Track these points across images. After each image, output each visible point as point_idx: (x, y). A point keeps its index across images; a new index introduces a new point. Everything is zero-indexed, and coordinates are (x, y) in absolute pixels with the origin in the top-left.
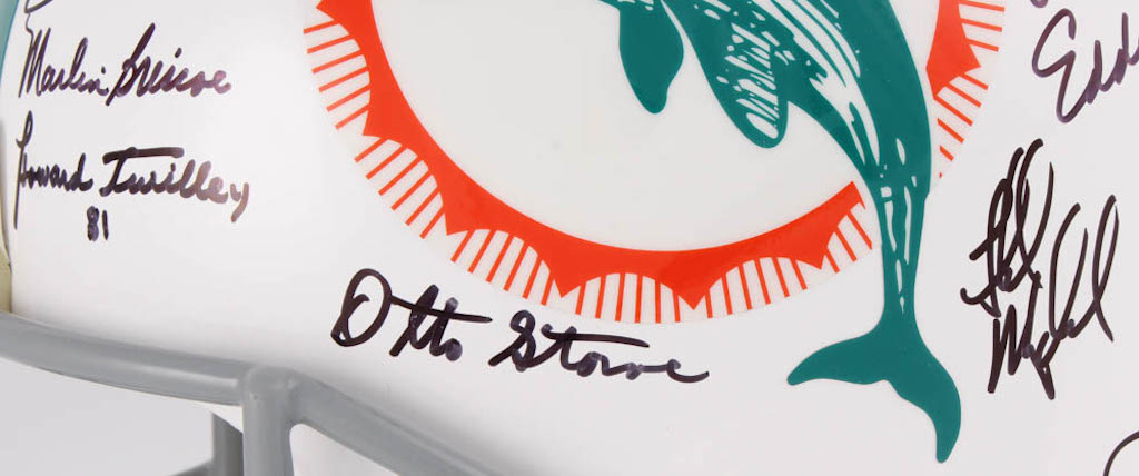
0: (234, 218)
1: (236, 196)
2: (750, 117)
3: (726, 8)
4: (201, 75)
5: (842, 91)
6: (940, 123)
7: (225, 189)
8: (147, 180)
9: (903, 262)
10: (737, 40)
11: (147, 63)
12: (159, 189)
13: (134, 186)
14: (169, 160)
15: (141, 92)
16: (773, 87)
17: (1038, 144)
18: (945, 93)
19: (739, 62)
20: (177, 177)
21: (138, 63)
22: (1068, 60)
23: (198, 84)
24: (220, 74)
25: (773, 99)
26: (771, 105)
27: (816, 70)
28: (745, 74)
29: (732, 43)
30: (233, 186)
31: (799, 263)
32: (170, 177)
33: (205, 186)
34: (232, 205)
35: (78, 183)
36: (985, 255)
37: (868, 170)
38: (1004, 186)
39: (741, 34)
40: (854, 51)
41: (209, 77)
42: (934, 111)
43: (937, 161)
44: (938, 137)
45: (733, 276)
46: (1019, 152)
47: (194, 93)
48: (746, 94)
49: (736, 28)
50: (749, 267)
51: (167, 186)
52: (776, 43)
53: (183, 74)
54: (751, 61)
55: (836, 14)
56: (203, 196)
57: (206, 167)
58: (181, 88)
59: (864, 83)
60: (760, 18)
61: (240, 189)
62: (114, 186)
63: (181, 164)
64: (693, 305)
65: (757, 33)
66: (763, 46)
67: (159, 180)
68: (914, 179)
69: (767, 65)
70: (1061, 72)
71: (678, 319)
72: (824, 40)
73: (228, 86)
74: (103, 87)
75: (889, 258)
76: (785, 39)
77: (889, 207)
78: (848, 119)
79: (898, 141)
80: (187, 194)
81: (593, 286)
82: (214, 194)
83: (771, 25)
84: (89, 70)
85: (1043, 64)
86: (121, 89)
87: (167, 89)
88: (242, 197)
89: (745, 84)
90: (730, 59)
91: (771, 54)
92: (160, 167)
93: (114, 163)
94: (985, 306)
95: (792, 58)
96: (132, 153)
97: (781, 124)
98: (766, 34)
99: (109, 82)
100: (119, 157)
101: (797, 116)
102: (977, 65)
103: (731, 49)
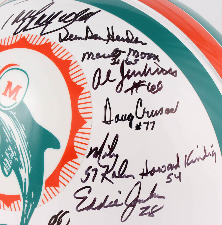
2: (4, 167)
3: (10, 141)
5: (25, 174)
6: (44, 194)
9: (26, 218)
10: (9, 149)
16: (11, 164)
17: (68, 212)
18: (48, 188)
19: (7, 154)
22: (85, 198)
25: (10, 167)
26: (9, 168)
27: (21, 166)
28: (7, 158)
29: (8, 149)
31: (4, 204)
37: (24, 194)
38: (55, 217)
39: (10, 148)
40: (31, 167)
42: (43, 191)
43: (40, 202)
44: (42, 197)
46: (62, 211)
48: (5, 162)
49: (10, 146)
52: (16, 155)
54: (9, 156)
55: (31, 157)
59: (30, 175)
60: (15, 148)
65: (13, 150)
66: (13, 154)
68: (34, 202)
69: (12, 159)
70: (82, 200)
72: (26, 160)
75: (23, 216)
76: (18, 156)
77: (26, 205)
78: (24, 181)
79: (33, 192)
83: (16, 150)
85: (77, 195)
89: (6, 160)
90: (6, 152)
91: (14, 157)
95: (17, 160)
97: (10, 173)
98: (15, 152)
101: (13, 172)
102: (59, 187)
103: (7, 150)
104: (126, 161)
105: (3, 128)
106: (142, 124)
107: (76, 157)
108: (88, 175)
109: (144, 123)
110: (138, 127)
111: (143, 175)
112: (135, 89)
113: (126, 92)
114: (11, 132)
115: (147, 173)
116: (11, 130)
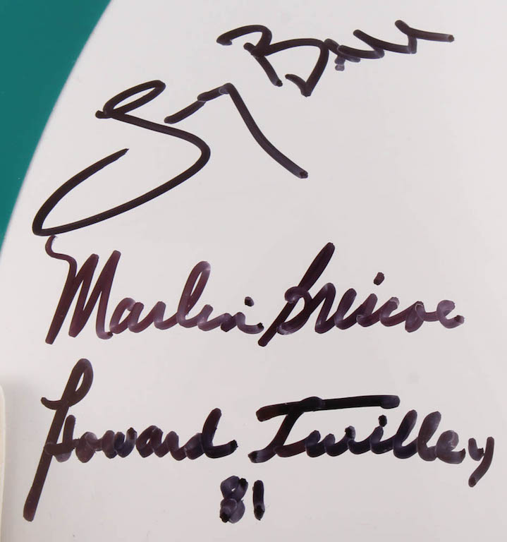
0: (474, 481)
1: (476, 453)
4: (419, 305)
7: (462, 445)
8: (339, 436)
11: (329, 292)
12: (359, 448)
13: (315, 446)
14: (378, 411)
15: (323, 327)
20: (389, 432)
21: (313, 291)
23: (414, 317)
24: (446, 306)
30: (472, 443)
32: (378, 432)
33: (432, 442)
34: (470, 464)
35: (203, 449)
41: (430, 308)
47: (410, 329)
51: (375, 444)
53: (392, 304)
56: (428, 455)
57: (432, 421)
58: (390, 322)
61: (482, 444)
62: (279, 447)
63: (395, 418)
67: (359, 438)
73: (458, 320)
80: (404, 453)
82: (446, 452)
87: (367, 322)
88: (485, 455)
92: (364, 422)
96: (313, 404)
100: (289, 411)
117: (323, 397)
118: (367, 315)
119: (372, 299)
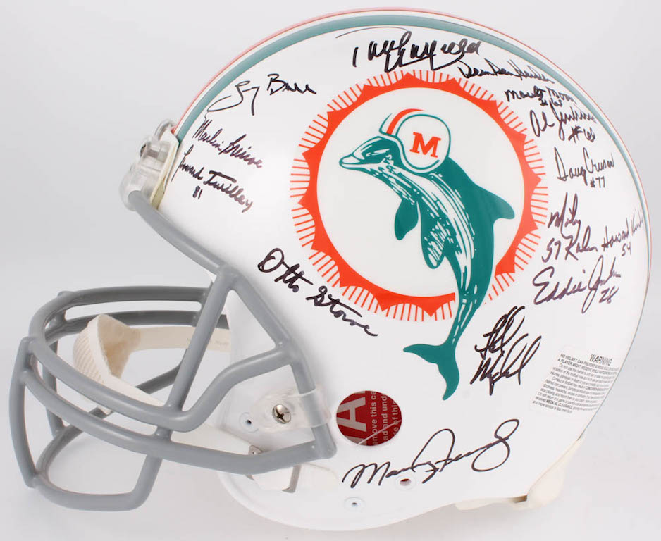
0: (243, 211)
1: (247, 204)
2: (430, 256)
3: (438, 215)
4: (254, 159)
5: (464, 261)
6: (493, 286)
7: (244, 200)
8: (220, 186)
10: (437, 227)
11: (238, 147)
12: (223, 190)
13: (215, 185)
14: (231, 182)
15: (232, 155)
16: (442, 249)
17: (523, 308)
18: (499, 277)
19: (434, 236)
20: (231, 189)
21: (235, 145)
22: (546, 284)
23: (251, 161)
24: (260, 161)
25: (440, 253)
26: (439, 255)
27: (459, 249)
28: (434, 240)
29: (434, 228)
30: (247, 201)
31: (425, 312)
32: (228, 188)
33: (238, 196)
34: (244, 206)
35: (197, 176)
36: (489, 337)
37: (462, 291)
38: (505, 317)
39: (439, 226)
40: (474, 249)
41: (256, 161)
42: (493, 281)
43: (486, 298)
44: (490, 290)
45: (400, 306)
46: (516, 308)
47: (249, 164)
48: (431, 247)
49: (438, 223)
50: (407, 306)
51: (226, 191)
52: (449, 235)
53: (248, 156)
54: (438, 237)
55: (474, 234)
56: (236, 199)
57: (241, 190)
58: (245, 160)
59: (473, 261)
60: (448, 224)
61: (249, 203)
62: (209, 183)
63: (234, 185)
64: (383, 309)
65: (445, 228)
66: (445, 234)
67: (224, 187)
68: (476, 301)
69: (443, 240)
70: (542, 286)
71: (375, 312)
72: (466, 240)
73: (261, 166)
74: (220, 148)
75: (456, 323)
76: (453, 235)
77: (463, 306)
78: (463, 271)
79: (476, 285)
80: (231, 196)
81: (352, 288)
82: (240, 200)
83: (451, 228)
84: (218, 140)
85: (537, 281)
86: (225, 151)
87: (240, 158)
88: (249, 206)
89: (433, 243)
90: (432, 233)
91: (446, 238)
92: (227, 183)
93: (213, 175)
94: (481, 354)
95: (452, 242)
96: (219, 174)
97: (439, 263)
98: (447, 230)
99: (223, 147)
100: (215, 174)
101: (445, 261)
102: (514, 272)
103: (433, 230)
104: (588, 228)
105: (423, 198)
106: (595, 180)
107: (536, 228)
108: (551, 250)
109: (597, 179)
110: (593, 184)
111: (605, 246)
112: (575, 136)
113: (570, 139)
114: (438, 203)
115: (608, 243)
116: (438, 200)
117: (223, 173)
118: (242, 156)
119: (245, 152)
